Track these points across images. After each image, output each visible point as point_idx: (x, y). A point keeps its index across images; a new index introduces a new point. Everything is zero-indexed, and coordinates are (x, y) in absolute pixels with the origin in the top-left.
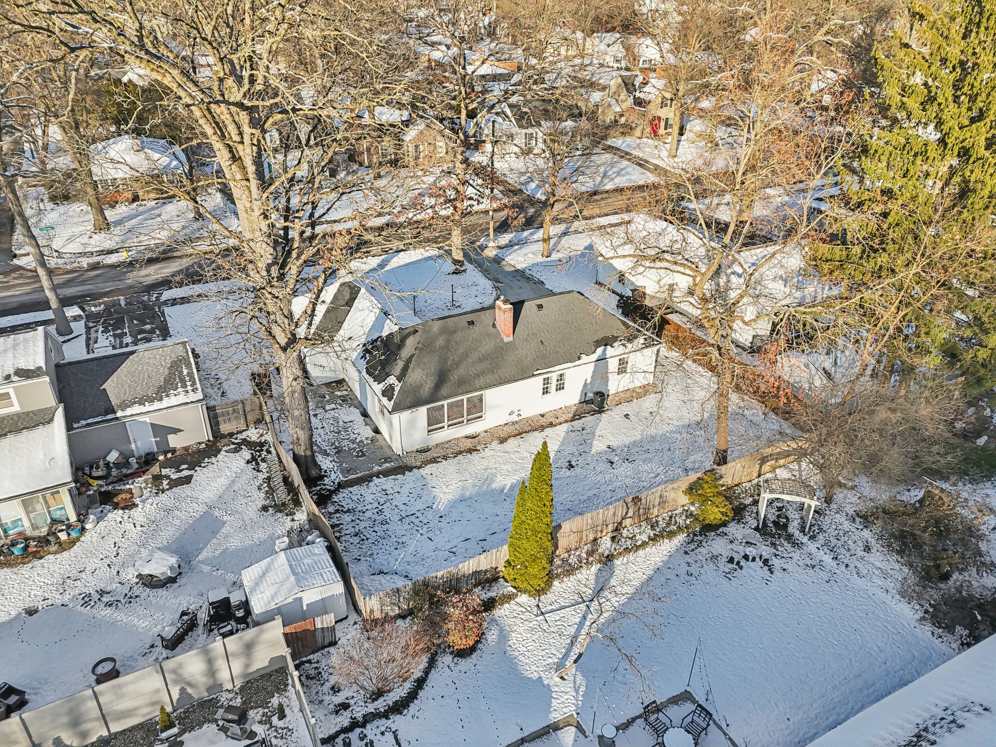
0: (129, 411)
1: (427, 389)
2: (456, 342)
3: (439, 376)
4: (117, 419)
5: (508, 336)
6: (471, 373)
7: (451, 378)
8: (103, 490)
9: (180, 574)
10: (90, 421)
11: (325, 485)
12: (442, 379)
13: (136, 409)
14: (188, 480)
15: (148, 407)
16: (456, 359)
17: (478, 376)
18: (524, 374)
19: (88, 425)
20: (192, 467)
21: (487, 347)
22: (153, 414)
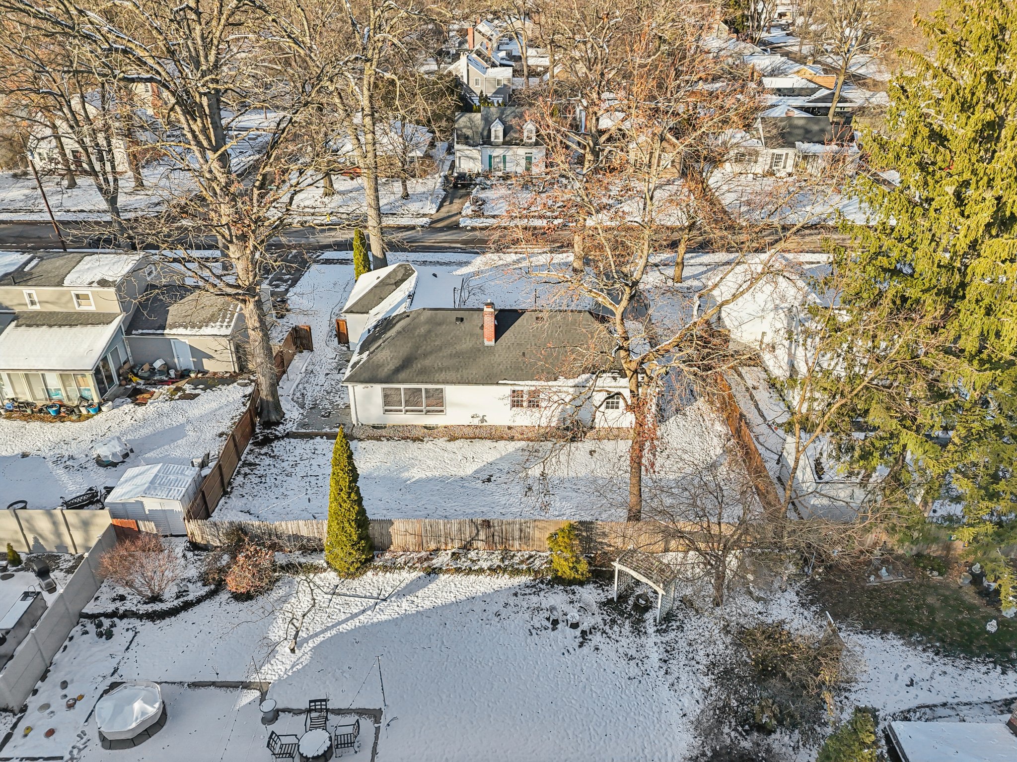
0: (174, 331)
1: (386, 370)
2: (436, 335)
3: (403, 361)
4: (163, 334)
5: (489, 340)
6: (436, 366)
7: (414, 366)
8: (138, 387)
9: (123, 462)
10: (145, 331)
11: (276, 430)
12: (406, 364)
13: (181, 331)
14: (193, 397)
15: (188, 331)
16: (429, 349)
17: (441, 370)
18: (490, 379)
19: (142, 334)
20: (204, 390)
21: (464, 346)
22: (192, 338)
